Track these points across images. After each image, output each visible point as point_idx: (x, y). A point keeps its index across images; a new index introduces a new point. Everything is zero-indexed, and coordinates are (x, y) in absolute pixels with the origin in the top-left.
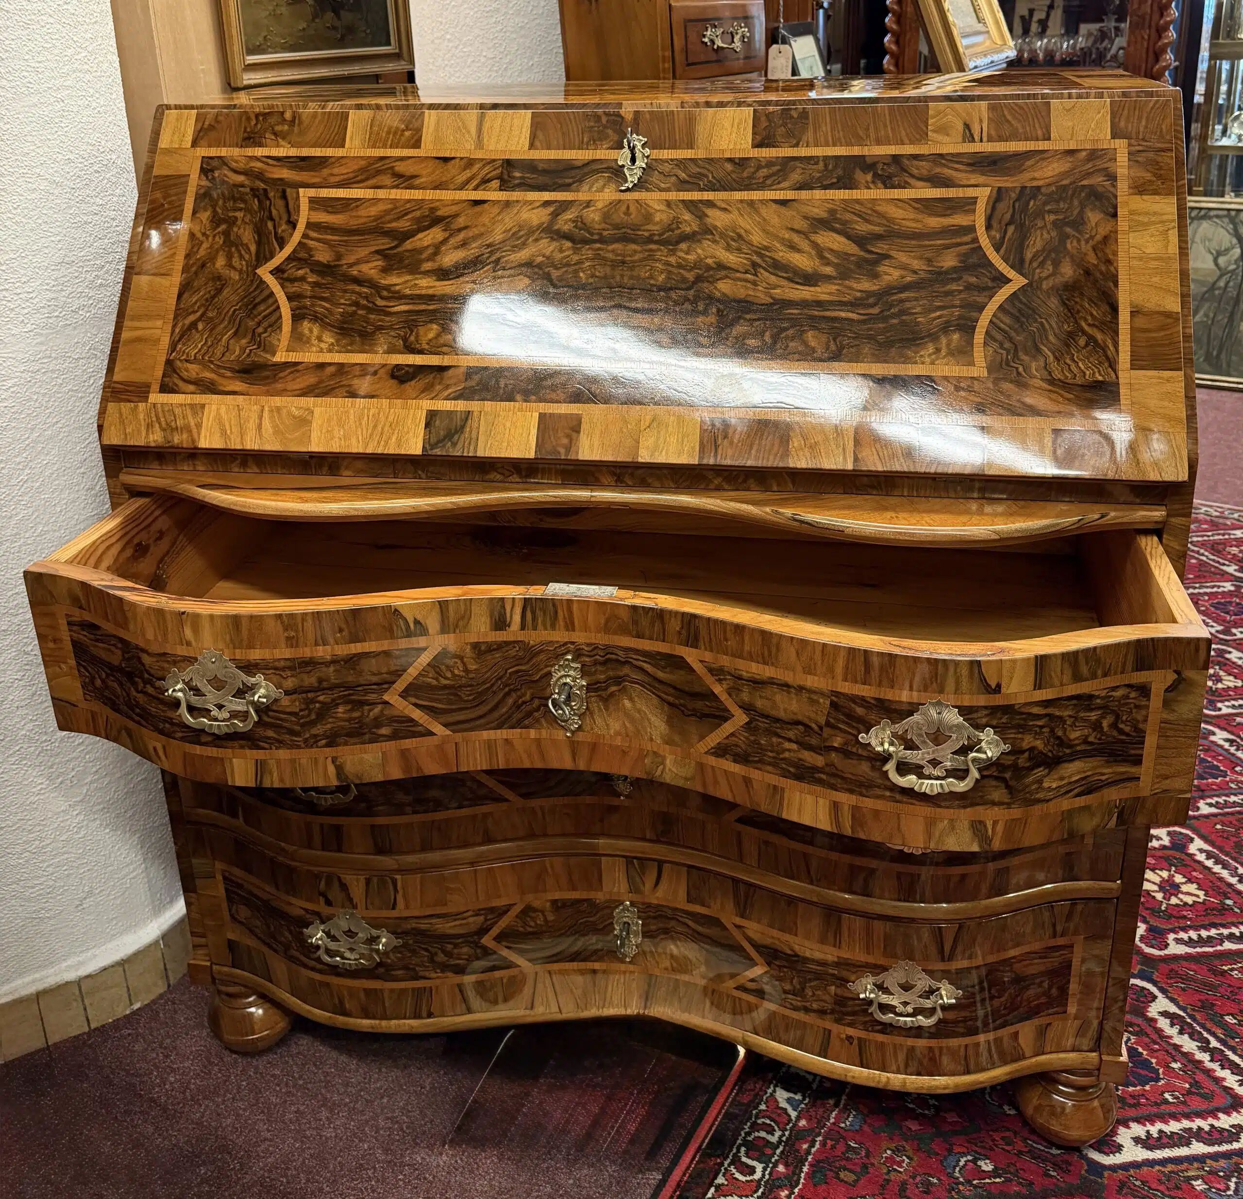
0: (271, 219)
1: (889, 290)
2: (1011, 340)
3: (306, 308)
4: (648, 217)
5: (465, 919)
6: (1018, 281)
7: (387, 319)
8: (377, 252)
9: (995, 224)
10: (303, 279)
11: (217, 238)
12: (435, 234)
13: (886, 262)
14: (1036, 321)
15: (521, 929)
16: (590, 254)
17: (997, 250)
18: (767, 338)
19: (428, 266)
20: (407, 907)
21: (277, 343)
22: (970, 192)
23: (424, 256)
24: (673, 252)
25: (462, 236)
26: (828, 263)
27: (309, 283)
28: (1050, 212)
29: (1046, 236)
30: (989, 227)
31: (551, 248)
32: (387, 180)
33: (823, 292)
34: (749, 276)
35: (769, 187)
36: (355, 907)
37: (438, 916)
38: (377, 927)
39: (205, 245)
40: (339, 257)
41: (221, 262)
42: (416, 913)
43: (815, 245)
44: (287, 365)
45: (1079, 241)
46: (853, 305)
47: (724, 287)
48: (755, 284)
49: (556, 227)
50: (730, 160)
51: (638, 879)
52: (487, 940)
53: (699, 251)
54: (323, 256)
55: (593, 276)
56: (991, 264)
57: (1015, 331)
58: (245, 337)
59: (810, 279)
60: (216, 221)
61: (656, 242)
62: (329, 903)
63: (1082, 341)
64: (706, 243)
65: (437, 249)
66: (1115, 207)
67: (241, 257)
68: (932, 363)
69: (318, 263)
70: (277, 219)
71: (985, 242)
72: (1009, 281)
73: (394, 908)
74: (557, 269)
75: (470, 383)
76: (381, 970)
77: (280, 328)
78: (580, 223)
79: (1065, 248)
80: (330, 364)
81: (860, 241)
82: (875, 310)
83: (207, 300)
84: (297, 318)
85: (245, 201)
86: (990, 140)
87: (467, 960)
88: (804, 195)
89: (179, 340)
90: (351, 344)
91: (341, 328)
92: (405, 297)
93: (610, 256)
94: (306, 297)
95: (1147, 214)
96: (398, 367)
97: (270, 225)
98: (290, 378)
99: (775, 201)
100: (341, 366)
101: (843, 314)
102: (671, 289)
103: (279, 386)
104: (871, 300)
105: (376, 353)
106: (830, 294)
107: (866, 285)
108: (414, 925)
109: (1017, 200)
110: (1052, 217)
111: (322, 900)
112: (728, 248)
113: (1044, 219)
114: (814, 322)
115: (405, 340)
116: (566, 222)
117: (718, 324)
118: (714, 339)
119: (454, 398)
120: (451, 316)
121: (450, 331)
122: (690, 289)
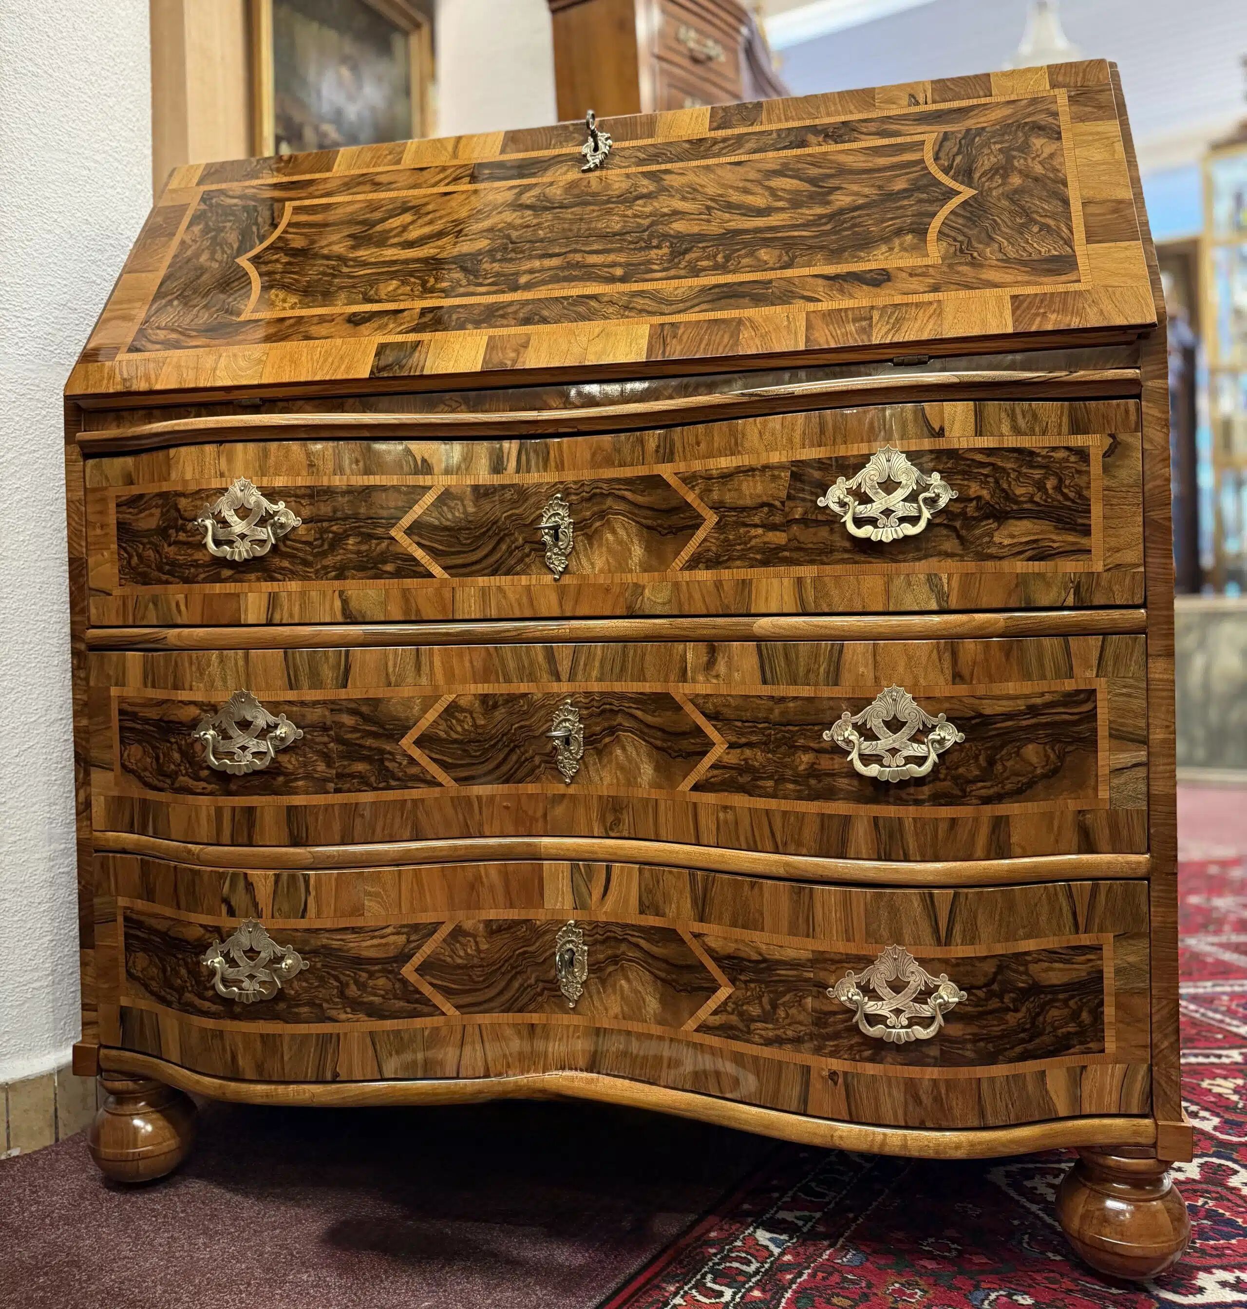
0: (257, 224)
1: (841, 211)
2: (964, 235)
3: (276, 281)
4: (608, 187)
5: (382, 937)
6: (967, 193)
7: (351, 281)
8: (349, 236)
9: (941, 155)
10: (277, 261)
11: (205, 242)
12: (407, 218)
13: (839, 192)
14: (988, 218)
15: (449, 959)
16: (550, 217)
17: (947, 174)
18: (720, 259)
19: (396, 240)
20: (319, 915)
21: (243, 307)
22: (918, 138)
24: (630, 207)
25: (430, 216)
26: (781, 199)
27: (282, 263)
28: (995, 143)
29: (993, 159)
30: (937, 158)
31: (513, 217)
32: (368, 187)
33: (774, 220)
34: (703, 217)
35: (725, 155)
36: (260, 916)
37: (353, 930)
38: (282, 943)
39: (193, 248)
40: (313, 242)
41: (204, 258)
42: (329, 925)
43: (768, 188)
44: (250, 322)
45: (1025, 159)
46: (805, 225)
47: (679, 226)
48: (709, 221)
49: (520, 202)
50: (688, 141)
51: (584, 890)
52: (408, 971)
53: (656, 204)
54: (298, 242)
55: (552, 232)
56: (940, 183)
57: (968, 227)
58: (214, 307)
59: (761, 212)
60: (206, 231)
61: (613, 203)
62: (231, 912)
63: (1035, 229)
64: (661, 198)
65: (405, 228)
66: (1059, 133)
67: (224, 252)
68: (887, 258)
69: (292, 249)
70: (263, 222)
71: (934, 169)
72: (960, 193)
73: (303, 917)
74: (517, 230)
75: (424, 320)
76: (282, 1006)
77: (249, 297)
78: (545, 197)
79: (1013, 165)
80: (290, 318)
81: (812, 181)
82: (829, 227)
83: (186, 284)
84: (265, 288)
85: (235, 215)
86: (934, 102)
87: (383, 997)
88: (756, 156)
89: (154, 315)
90: (313, 301)
91: (305, 291)
92: (370, 264)
93: (570, 216)
94: (276, 273)
95: (1091, 134)
96: (355, 314)
97: (254, 228)
98: (250, 331)
99: (730, 163)
100: (301, 318)
101: (796, 234)
102: (627, 233)
103: (239, 338)
104: (824, 220)
105: (336, 306)
106: (783, 220)
107: (819, 210)
108: (325, 941)
109: (963, 138)
110: (998, 146)
111: (224, 909)
112: (684, 199)
113: (990, 148)
114: (766, 243)
115: (365, 294)
116: (529, 198)
117: (672, 253)
118: (666, 265)
119: (407, 332)
120: (411, 274)
121: (408, 284)
122: (644, 231)
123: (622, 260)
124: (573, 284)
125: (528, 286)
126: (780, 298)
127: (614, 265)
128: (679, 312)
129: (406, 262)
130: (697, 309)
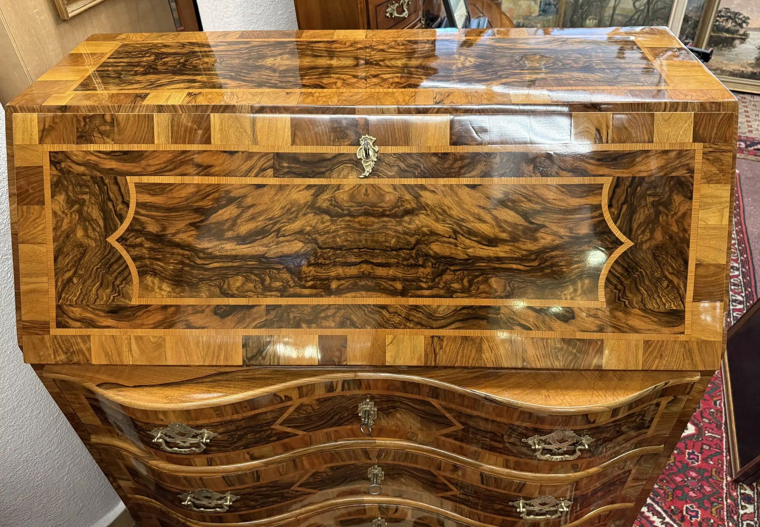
0: (110, 200)
1: (545, 250)
2: (621, 283)
3: (147, 266)
4: (381, 196)
6: (627, 243)
7: (206, 273)
8: (191, 224)
9: (614, 202)
10: (141, 245)
11: (73, 215)
12: (232, 211)
13: (543, 230)
14: (637, 271)
16: (343, 225)
17: (615, 222)
18: (466, 282)
19: (229, 234)
21: (131, 291)
22: (599, 180)
23: (225, 227)
24: (400, 223)
25: (251, 211)
26: (504, 231)
27: (146, 248)
28: (650, 195)
29: (646, 212)
30: (610, 206)
31: (315, 221)
32: (191, 169)
33: (500, 251)
34: (452, 240)
35: (463, 175)
39: (66, 221)
40: (164, 228)
41: (80, 233)
43: (496, 218)
44: (141, 307)
45: (667, 215)
46: (520, 260)
47: (436, 248)
48: (456, 245)
49: (317, 205)
50: (435, 154)
53: (417, 222)
54: (153, 228)
55: (346, 240)
56: (610, 232)
57: (624, 277)
58: (108, 288)
59: (492, 242)
60: (70, 202)
61: (388, 216)
63: (665, 284)
64: (421, 216)
65: (234, 222)
66: (692, 192)
67: (94, 229)
68: (572, 299)
69: (149, 233)
70: (114, 200)
71: (607, 216)
72: (622, 243)
74: (321, 235)
75: (269, 317)
77: (131, 281)
78: (333, 201)
79: (659, 221)
80: (171, 306)
81: (525, 215)
82: (536, 263)
83: (75, 261)
84: (142, 273)
85: (88, 187)
86: (613, 142)
88: (487, 181)
89: (62, 291)
90: (183, 292)
91: (174, 281)
92: (216, 257)
93: (357, 226)
94: (145, 258)
95: (711, 197)
96: (218, 307)
97: (110, 204)
98: (145, 316)
99: (468, 186)
100: (178, 307)
101: (514, 266)
102: (400, 249)
103: (138, 322)
104: (533, 257)
105: (202, 297)
106: (505, 252)
107: (529, 246)
109: (630, 186)
110: (652, 199)
112: (437, 220)
113: (646, 200)
114: (496, 272)
115: (220, 288)
116: (324, 201)
117: (433, 273)
118: (430, 284)
119: (260, 327)
120: (251, 270)
121: (251, 281)
122: (412, 249)
123: (400, 275)
124: (369, 293)
125: (339, 292)
126: (506, 323)
127: (394, 279)
128: (442, 327)
129: (244, 258)
130: (453, 326)
